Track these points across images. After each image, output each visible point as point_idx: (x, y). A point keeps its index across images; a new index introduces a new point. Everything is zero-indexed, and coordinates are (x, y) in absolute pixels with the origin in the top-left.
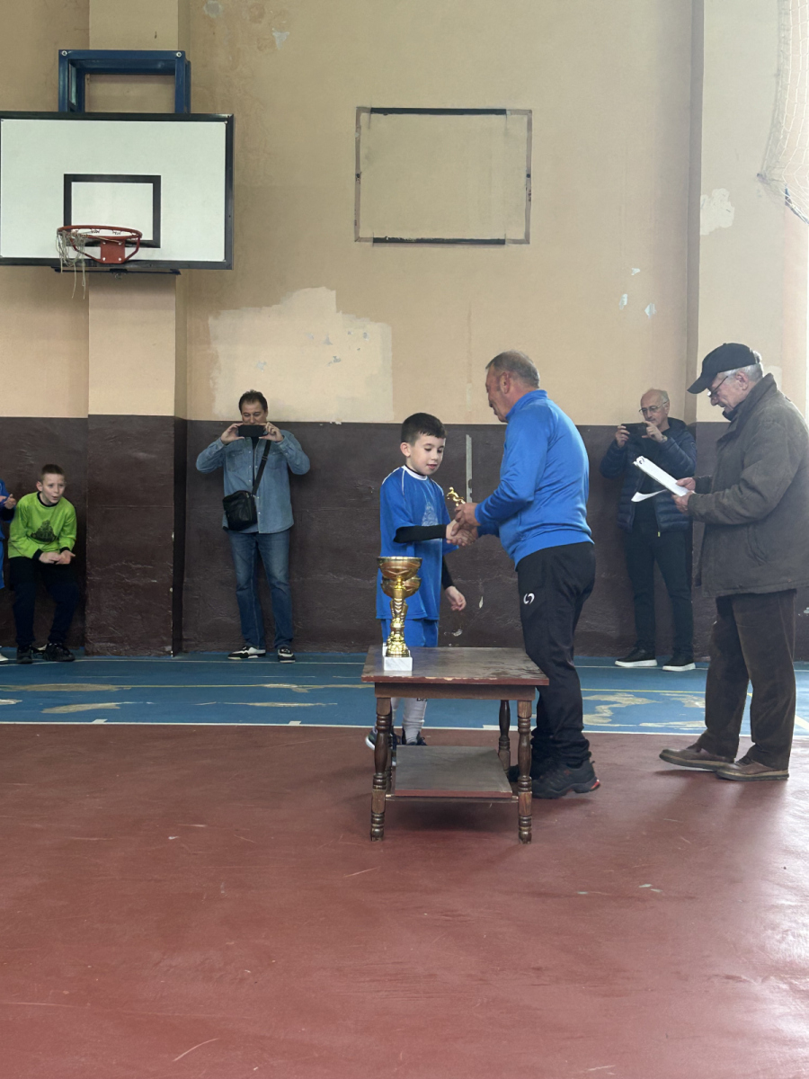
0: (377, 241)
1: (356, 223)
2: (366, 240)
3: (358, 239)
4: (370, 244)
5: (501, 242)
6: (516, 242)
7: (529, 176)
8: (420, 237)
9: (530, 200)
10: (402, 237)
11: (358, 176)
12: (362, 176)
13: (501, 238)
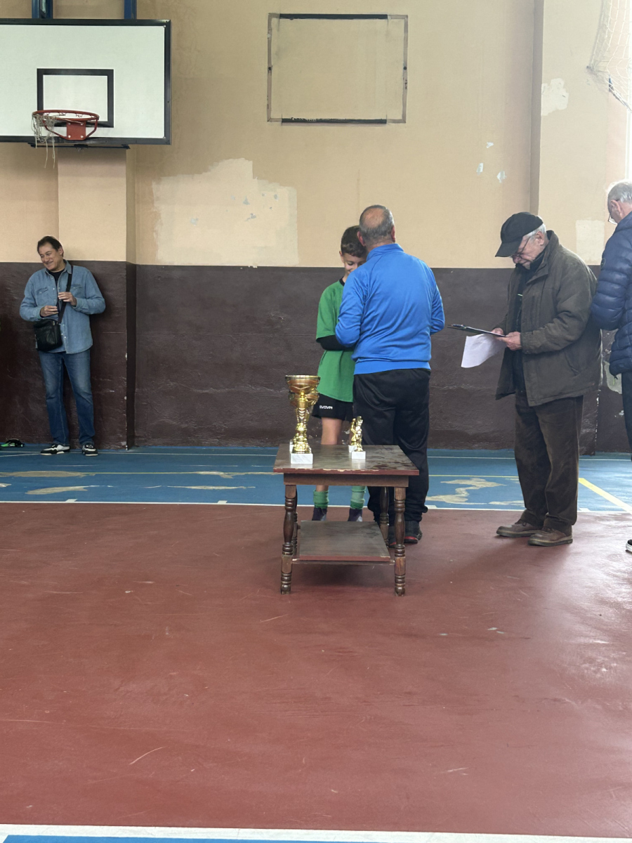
0: (285, 121)
1: (268, 107)
2: (276, 120)
3: (269, 120)
4: (280, 123)
5: (383, 122)
6: (395, 121)
7: (405, 68)
8: (319, 118)
9: (406, 88)
10: (305, 118)
11: (270, 69)
12: (273, 69)
13: (384, 118)
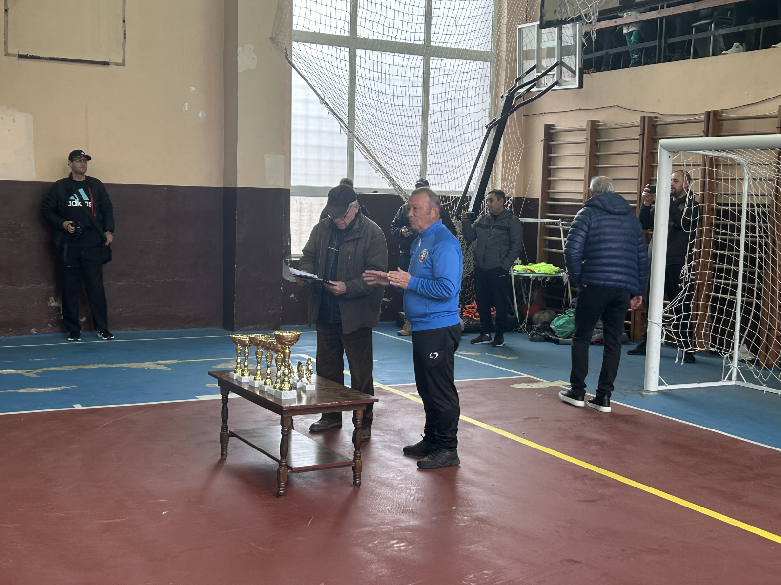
0: (21, 56)
1: (6, 43)
2: (13, 55)
3: (7, 54)
4: (17, 58)
5: (106, 64)
6: (117, 64)
7: (124, 21)
8: (51, 57)
9: (125, 38)
10: (39, 55)
11: (6, 10)
12: (9, 11)
13: (107, 61)
